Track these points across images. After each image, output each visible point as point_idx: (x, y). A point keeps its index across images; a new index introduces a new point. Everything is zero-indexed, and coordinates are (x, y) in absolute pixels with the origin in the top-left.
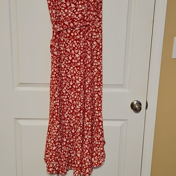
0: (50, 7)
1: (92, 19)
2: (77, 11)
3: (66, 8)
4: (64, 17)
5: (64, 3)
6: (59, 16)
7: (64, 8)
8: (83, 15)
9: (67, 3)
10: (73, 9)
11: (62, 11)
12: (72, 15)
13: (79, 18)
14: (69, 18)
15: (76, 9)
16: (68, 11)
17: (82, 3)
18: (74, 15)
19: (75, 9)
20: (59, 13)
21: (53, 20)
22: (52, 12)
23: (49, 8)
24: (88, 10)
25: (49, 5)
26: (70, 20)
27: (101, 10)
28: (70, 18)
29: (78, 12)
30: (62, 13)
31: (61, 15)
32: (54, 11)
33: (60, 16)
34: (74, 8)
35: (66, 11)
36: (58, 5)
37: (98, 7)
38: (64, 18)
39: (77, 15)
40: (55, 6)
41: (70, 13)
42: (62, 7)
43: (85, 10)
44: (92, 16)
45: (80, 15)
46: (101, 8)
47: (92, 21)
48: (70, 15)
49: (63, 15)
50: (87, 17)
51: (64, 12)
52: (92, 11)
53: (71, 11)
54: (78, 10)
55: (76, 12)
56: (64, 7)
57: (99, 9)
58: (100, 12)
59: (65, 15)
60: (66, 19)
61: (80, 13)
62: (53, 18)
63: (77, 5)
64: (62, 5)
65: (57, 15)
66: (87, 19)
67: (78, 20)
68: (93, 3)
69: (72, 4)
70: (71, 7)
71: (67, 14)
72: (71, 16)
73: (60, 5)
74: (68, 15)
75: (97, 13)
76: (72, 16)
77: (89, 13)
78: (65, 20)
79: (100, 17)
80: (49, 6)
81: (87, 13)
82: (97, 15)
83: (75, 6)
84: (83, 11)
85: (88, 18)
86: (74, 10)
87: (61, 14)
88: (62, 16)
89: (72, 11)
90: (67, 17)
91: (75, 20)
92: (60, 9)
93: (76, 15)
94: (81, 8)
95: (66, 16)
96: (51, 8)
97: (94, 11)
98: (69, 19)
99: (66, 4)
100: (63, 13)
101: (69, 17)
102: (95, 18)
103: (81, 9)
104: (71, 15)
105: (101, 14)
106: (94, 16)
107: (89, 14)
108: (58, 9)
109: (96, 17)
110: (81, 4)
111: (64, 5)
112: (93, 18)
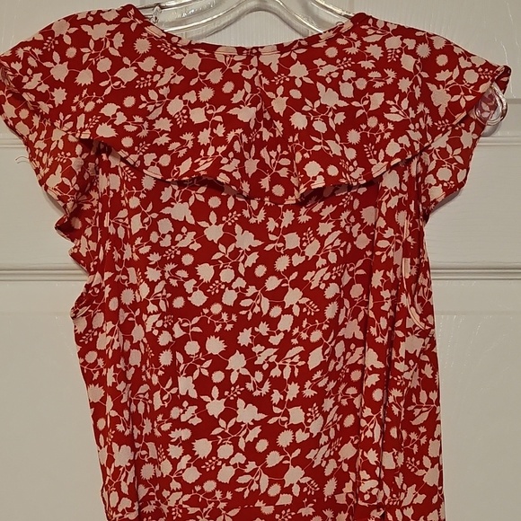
0: (101, 424)
1: (373, 498)
2: (273, 446)
3: (199, 433)
4: (186, 488)
5: (192, 402)
6: (155, 480)
7: (185, 434)
8: (317, 474)
9: (206, 398)
10: (250, 438)
11: (175, 451)
12: (239, 473)
13: (288, 490)
14: (218, 494)
15: (270, 432)
16: (215, 447)
17: (309, 393)
18: (252, 473)
19: (261, 436)
20: (155, 462)
21: (115, 509)
22: (111, 460)
23: (97, 432)
24: (344, 435)
25: (98, 410)
26: (227, 509)
27: (430, 435)
28: (229, 496)
29: (281, 450)
30: (175, 462)
31: (168, 479)
32: (123, 456)
33: (164, 482)
34: (257, 430)
35: (203, 447)
36: (152, 415)
37: (410, 416)
38: (187, 497)
39: (277, 474)
40: (136, 419)
41: (227, 462)
42: (177, 424)
43: (324, 439)
44: (373, 477)
45: (294, 475)
46: (433, 422)
47: (378, 508)
48: (226, 474)
49: (179, 479)
50: (341, 478)
51: (187, 458)
52: (376, 447)
53: (237, 450)
54: (285, 439)
55: (267, 452)
56: (186, 425)
57: (415, 429)
58: (424, 450)
59: (192, 475)
60: (203, 505)
61: (295, 462)
62: (114, 496)
63: (277, 410)
64: (175, 413)
65: (148, 471)
66: (339, 490)
67: (279, 509)
68: (378, 395)
69: (241, 403)
70: (237, 427)
71: (208, 467)
72: (233, 483)
73: (165, 412)
74: (212, 475)
75: (408, 453)
76: (243, 479)
77: (348, 451)
78: (192, 510)
79: (430, 478)
80: (95, 418)
81: (336, 456)
82: (403, 469)
83: (262, 416)
84: (313, 443)
85: (348, 488)
86: (256, 440)
87: (166, 467)
88: (175, 485)
89: (242, 444)
90: (210, 486)
91: (259, 504)
92: (163, 441)
93: (267, 471)
94: (300, 426)
95: (200, 482)
96: (105, 432)
97: (388, 444)
98: (222, 506)
99: (201, 405)
100: (182, 465)
101: (220, 486)
102: (396, 490)
103: (301, 436)
104: (234, 478)
105: (435, 461)
106: (389, 476)
107: (351, 462)
108: (151, 437)
109: (399, 480)
110: (300, 401)
111: (189, 414)
112: (381, 487)
